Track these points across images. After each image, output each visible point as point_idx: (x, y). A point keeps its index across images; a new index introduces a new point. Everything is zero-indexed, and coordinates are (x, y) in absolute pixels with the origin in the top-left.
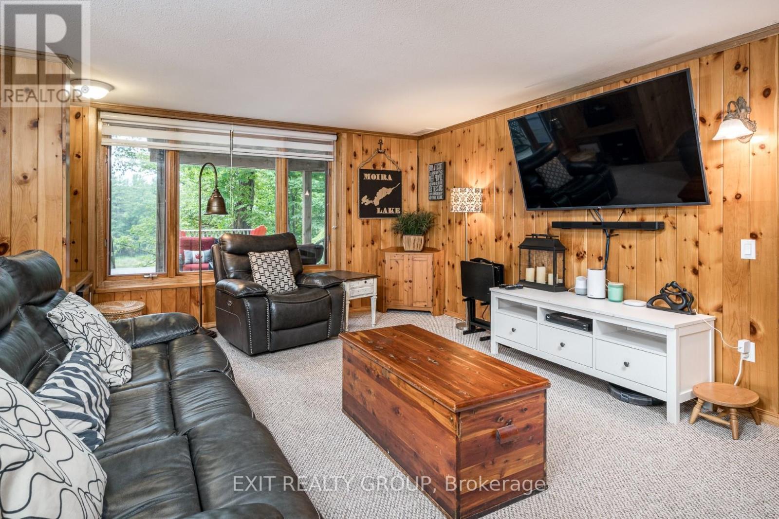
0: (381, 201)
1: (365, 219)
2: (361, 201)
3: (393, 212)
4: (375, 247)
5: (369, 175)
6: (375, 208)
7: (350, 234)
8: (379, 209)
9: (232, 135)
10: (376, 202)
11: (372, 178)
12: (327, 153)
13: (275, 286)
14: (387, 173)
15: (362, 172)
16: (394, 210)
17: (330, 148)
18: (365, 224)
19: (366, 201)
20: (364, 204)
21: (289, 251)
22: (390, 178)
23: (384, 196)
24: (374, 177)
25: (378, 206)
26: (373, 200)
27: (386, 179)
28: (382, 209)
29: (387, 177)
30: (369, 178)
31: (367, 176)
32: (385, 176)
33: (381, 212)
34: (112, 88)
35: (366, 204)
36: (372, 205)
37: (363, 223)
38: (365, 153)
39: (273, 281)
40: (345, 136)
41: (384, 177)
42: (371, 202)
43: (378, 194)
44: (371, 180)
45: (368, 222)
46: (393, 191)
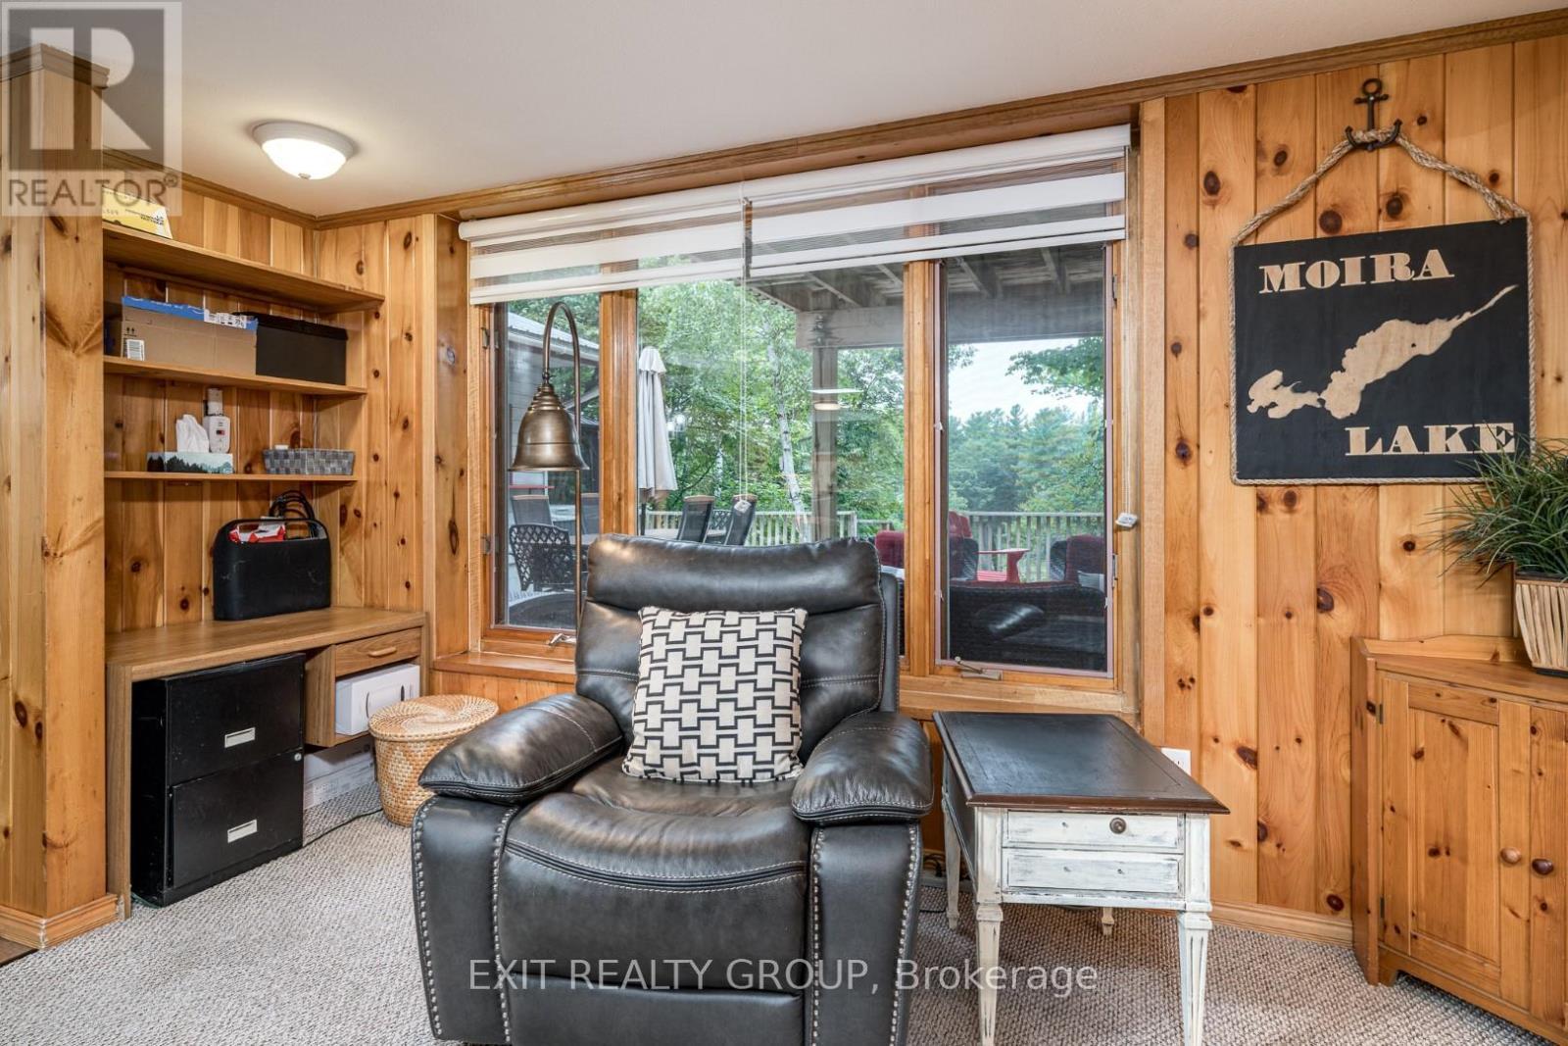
0: (1370, 392)
1: (1275, 488)
2: (1243, 399)
3: (1457, 446)
4: (1341, 621)
5: (1292, 270)
6: (1337, 430)
7: (1184, 555)
8: (1357, 437)
9: (749, 215)
10: (1342, 396)
11: (1317, 284)
12: (1102, 209)
13: (695, 751)
14: (1416, 243)
15: (1249, 260)
16: (1471, 438)
17: (1110, 186)
18: (1277, 509)
19: (1275, 396)
20: (1263, 411)
21: (810, 615)
22: (1436, 266)
23: (1394, 361)
24: (1324, 275)
25: (1353, 420)
26: (1320, 384)
27: (1403, 273)
28: (1381, 431)
29: (1416, 265)
30: (1293, 285)
31: (1283, 277)
32: (1402, 259)
33: (1377, 449)
34: (352, 149)
35: (1273, 414)
36: (1316, 416)
37: (1262, 505)
38: (1268, 164)
39: (690, 733)
40: (1153, 113)
41: (1393, 268)
42: (1310, 399)
43: (1351, 357)
44: (1308, 293)
45: (1290, 500)
46: (1455, 331)
